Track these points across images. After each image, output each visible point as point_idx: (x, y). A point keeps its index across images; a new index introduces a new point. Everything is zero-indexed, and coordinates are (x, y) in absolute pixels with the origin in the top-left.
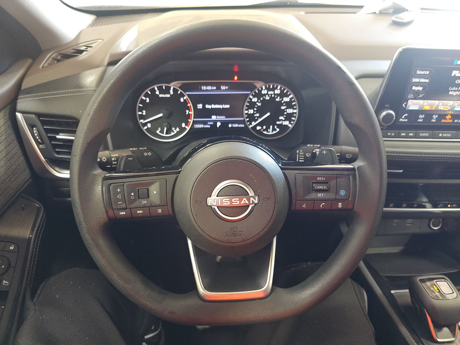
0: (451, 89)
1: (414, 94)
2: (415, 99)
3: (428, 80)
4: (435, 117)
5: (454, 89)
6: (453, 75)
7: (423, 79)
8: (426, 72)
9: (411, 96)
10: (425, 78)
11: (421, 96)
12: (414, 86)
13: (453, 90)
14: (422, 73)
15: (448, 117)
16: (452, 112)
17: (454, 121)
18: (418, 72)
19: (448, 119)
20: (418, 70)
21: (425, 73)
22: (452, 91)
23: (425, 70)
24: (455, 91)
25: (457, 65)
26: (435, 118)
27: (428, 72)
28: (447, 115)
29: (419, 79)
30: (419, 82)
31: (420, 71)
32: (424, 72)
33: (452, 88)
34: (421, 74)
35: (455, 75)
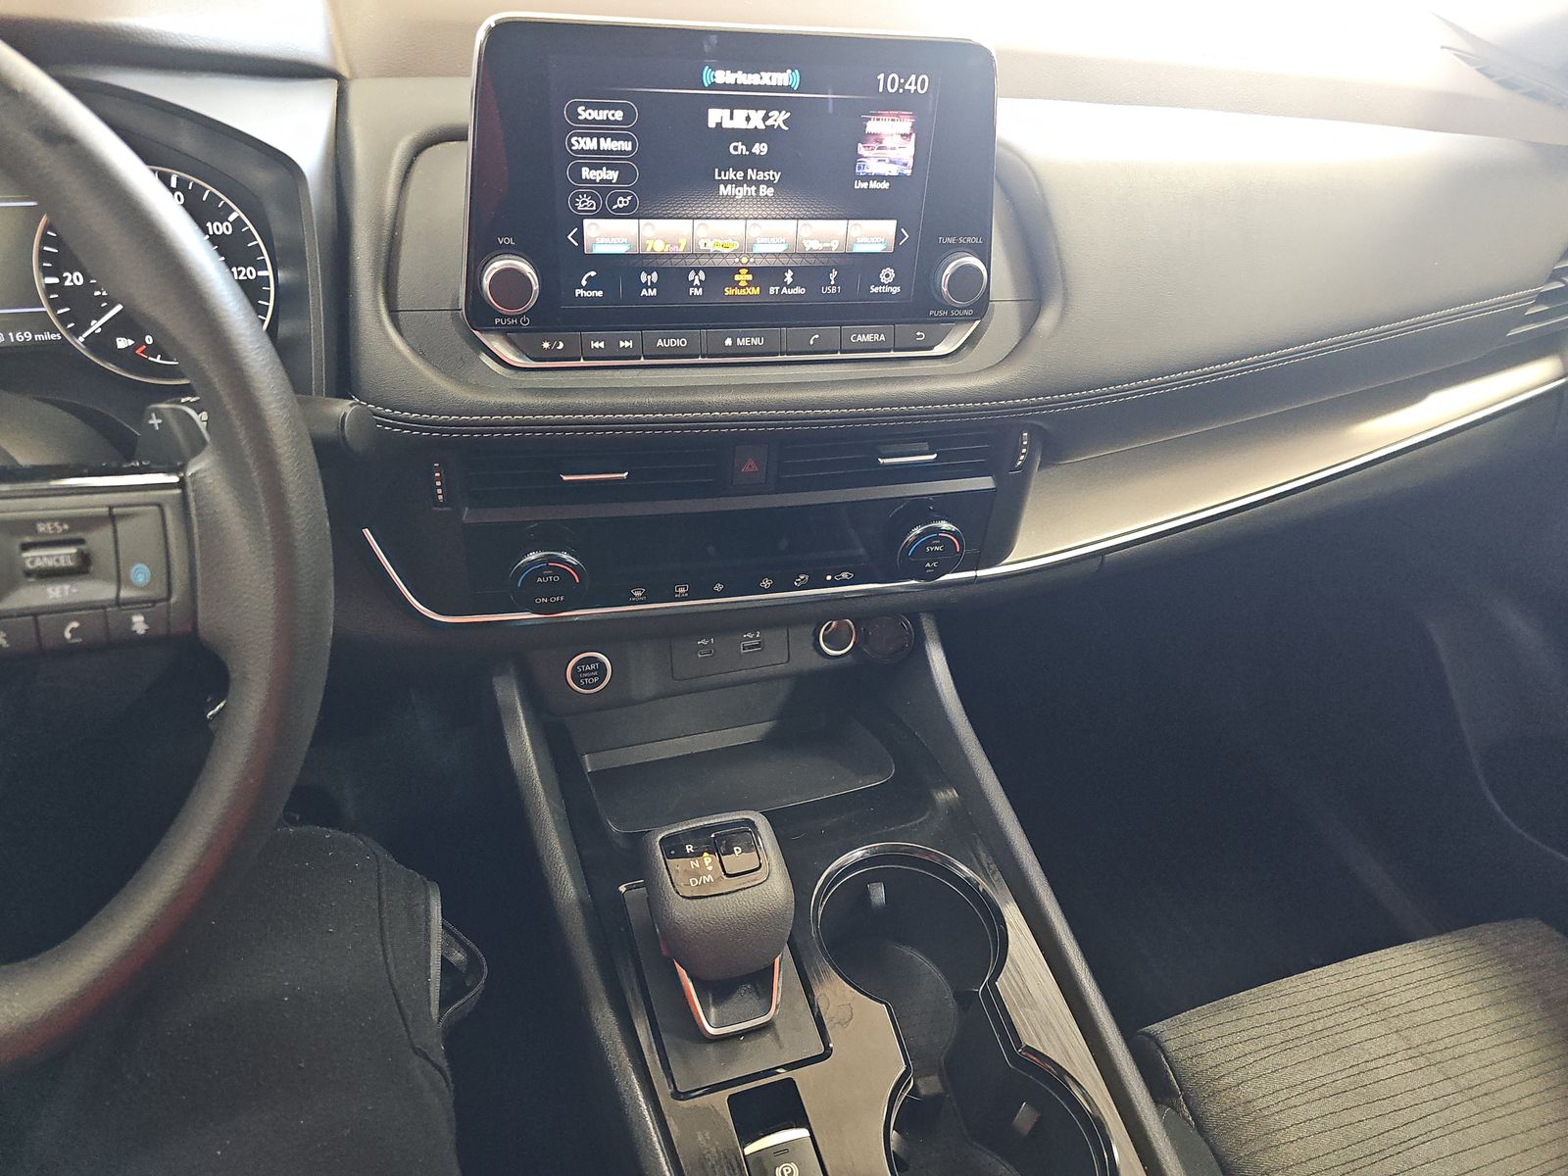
0: (720, 175)
1: (594, 197)
2: (603, 214)
3: (630, 143)
4: (697, 278)
5: (731, 175)
6: (712, 124)
7: (609, 140)
8: (613, 112)
9: (585, 203)
10: (615, 138)
11: (622, 202)
12: (586, 165)
13: (731, 182)
14: (597, 118)
15: (743, 277)
16: (752, 260)
17: (764, 290)
18: (584, 114)
19: (744, 288)
20: (581, 104)
21: (612, 118)
22: (726, 183)
23: (609, 107)
24: (737, 183)
25: (714, 86)
26: (697, 282)
27: (619, 115)
28: (736, 270)
29: (595, 139)
30: (599, 151)
31: (590, 111)
32: (606, 112)
33: (723, 173)
34: (594, 121)
35: (719, 125)
